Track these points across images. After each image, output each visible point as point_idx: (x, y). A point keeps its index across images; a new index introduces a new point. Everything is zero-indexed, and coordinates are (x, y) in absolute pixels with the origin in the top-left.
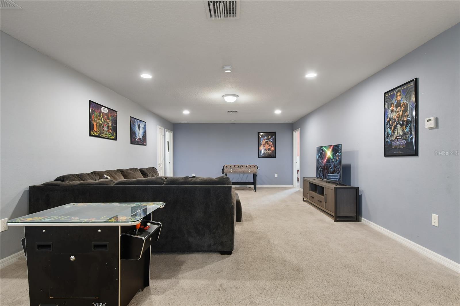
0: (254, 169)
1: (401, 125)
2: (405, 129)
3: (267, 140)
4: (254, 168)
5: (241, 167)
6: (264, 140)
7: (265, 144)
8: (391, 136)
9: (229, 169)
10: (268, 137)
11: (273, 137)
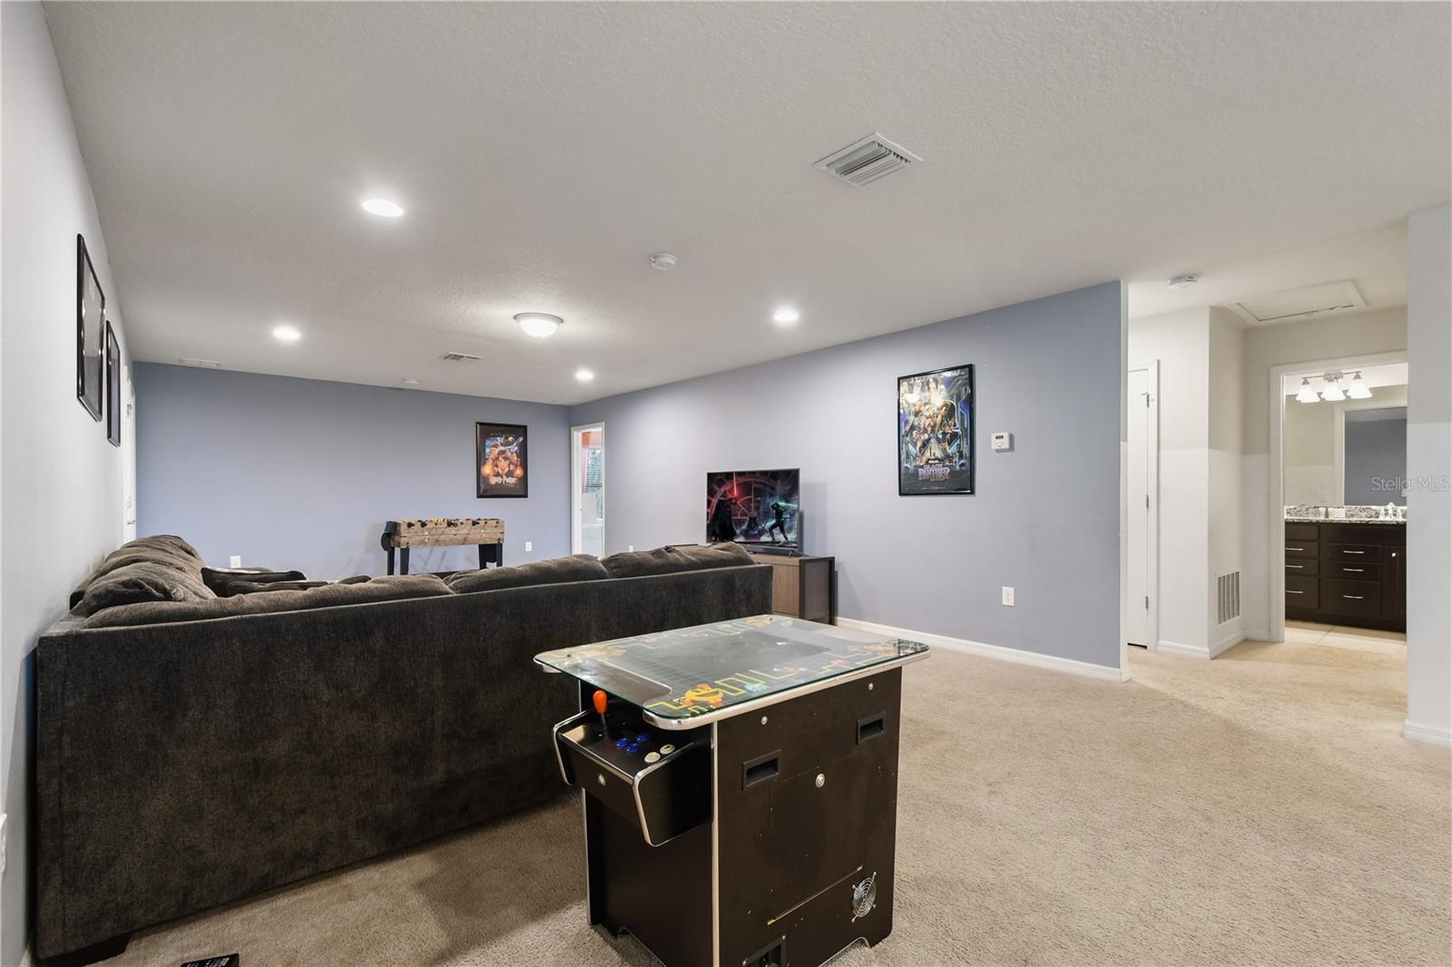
0: (495, 530)
1: (938, 440)
2: (948, 448)
3: (502, 448)
4: (496, 527)
5: (455, 525)
6: (496, 446)
7: (497, 459)
8: (914, 458)
9: (416, 532)
10: (507, 438)
11: (521, 439)
